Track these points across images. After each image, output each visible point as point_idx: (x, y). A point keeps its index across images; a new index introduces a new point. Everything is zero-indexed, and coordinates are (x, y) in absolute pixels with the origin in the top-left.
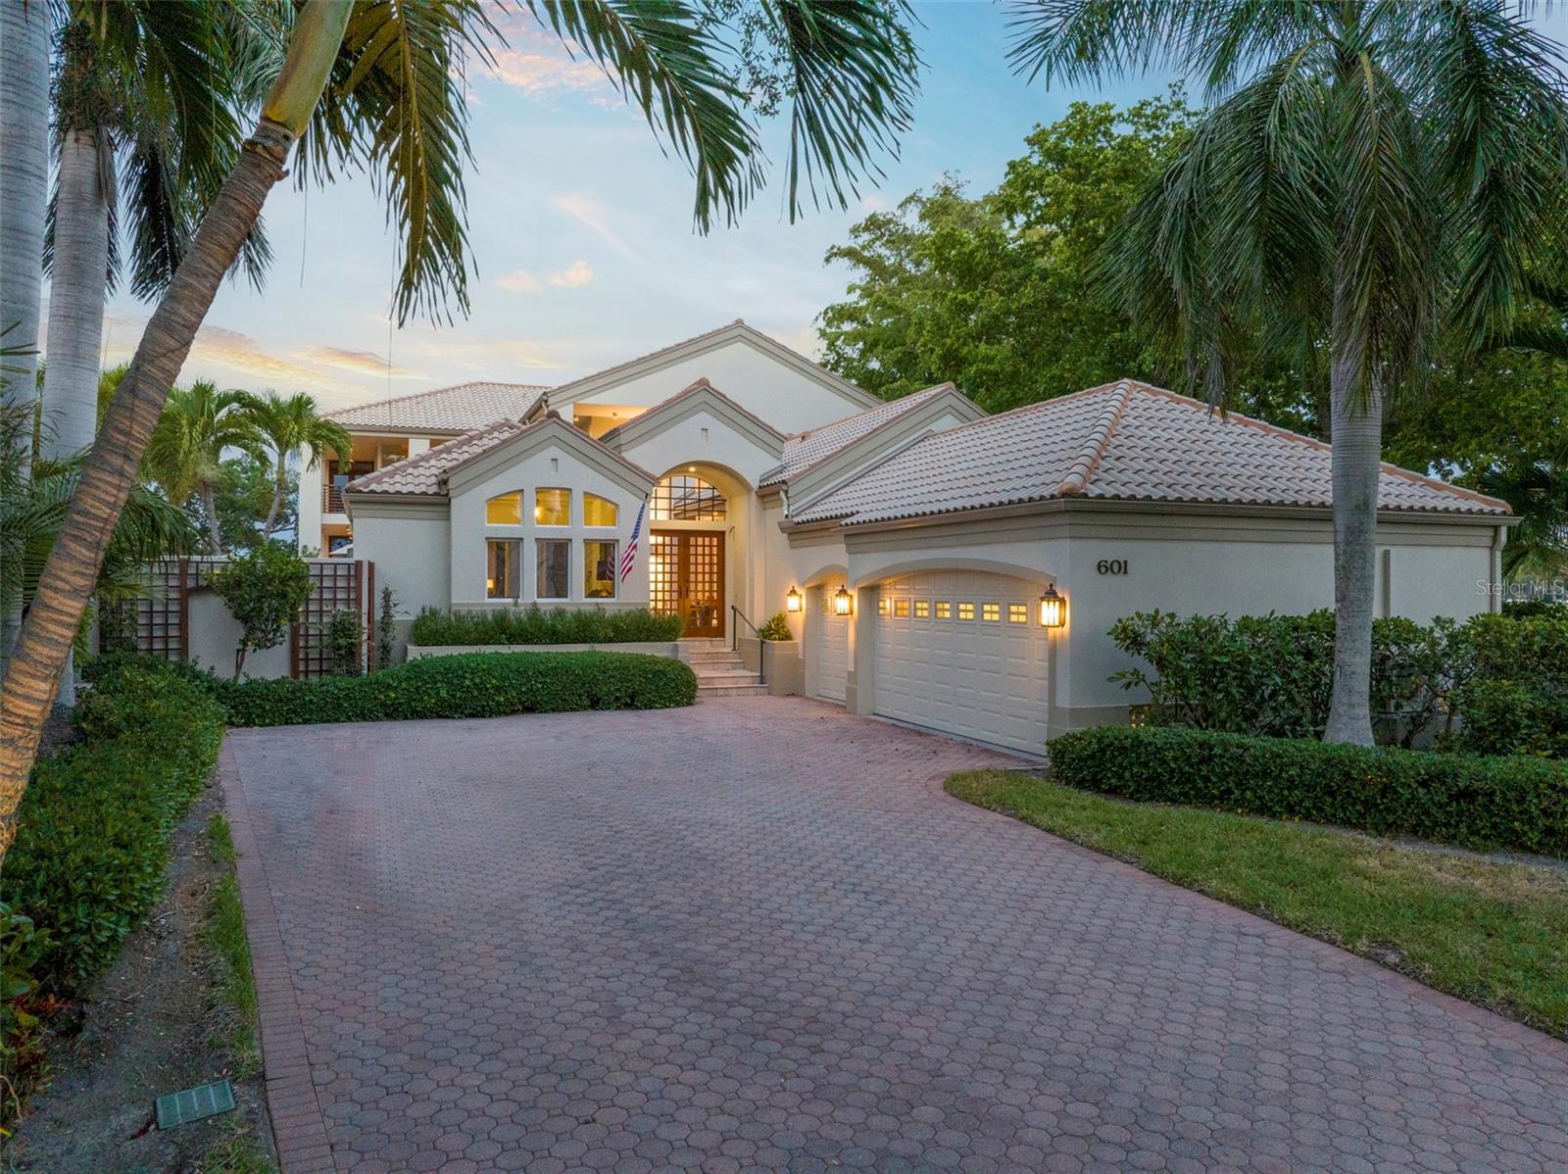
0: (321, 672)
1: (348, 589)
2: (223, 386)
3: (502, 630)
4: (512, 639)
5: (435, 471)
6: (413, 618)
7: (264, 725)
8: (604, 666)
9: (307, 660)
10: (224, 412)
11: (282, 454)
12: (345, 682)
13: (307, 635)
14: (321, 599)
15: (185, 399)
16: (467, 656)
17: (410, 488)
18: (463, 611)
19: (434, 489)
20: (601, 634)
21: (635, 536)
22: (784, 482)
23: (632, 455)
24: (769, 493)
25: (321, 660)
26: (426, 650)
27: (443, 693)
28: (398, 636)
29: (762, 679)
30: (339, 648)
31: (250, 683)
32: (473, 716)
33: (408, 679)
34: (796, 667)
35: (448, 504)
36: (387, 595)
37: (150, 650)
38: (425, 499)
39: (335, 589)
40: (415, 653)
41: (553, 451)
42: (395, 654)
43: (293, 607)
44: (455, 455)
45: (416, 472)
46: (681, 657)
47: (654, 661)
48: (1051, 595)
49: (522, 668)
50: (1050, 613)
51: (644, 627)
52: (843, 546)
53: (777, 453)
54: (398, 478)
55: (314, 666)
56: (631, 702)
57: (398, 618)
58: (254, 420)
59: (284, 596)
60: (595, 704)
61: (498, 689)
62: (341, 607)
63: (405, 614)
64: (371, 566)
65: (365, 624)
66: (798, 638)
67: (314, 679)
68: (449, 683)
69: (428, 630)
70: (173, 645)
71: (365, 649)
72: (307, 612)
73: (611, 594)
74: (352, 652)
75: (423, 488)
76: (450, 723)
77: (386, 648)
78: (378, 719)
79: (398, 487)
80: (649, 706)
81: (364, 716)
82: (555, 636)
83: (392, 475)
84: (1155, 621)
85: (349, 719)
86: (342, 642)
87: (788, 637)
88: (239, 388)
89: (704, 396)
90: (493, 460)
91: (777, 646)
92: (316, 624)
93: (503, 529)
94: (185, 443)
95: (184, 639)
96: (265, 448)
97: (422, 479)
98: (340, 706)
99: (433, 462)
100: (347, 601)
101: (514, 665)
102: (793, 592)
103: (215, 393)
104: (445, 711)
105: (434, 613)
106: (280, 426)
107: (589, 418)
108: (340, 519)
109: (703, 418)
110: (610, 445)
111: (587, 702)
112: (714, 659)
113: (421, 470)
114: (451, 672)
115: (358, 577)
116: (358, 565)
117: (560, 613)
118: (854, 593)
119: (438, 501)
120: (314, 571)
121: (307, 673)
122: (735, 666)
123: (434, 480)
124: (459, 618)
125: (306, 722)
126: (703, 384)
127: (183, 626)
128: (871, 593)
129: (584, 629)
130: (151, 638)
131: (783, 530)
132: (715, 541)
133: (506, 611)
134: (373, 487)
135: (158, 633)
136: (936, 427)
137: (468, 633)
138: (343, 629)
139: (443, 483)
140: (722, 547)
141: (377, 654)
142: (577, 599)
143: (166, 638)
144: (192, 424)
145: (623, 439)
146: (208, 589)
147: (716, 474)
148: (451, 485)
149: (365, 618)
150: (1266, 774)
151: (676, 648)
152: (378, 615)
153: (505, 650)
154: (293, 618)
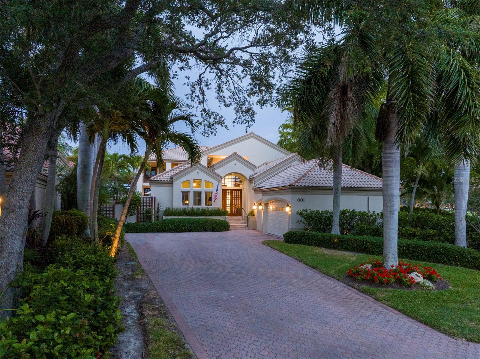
0: (143, 222)
1: (149, 203)
2: (120, 154)
3: (185, 213)
4: (187, 215)
5: (170, 175)
6: (164, 210)
7: (131, 233)
8: (207, 221)
9: (140, 219)
10: (120, 160)
11: (134, 170)
12: (149, 224)
13: (140, 213)
14: (144, 205)
15: (111, 157)
16: (176, 218)
17: (164, 179)
18: (176, 208)
19: (169, 180)
20: (208, 214)
21: (217, 191)
22: (253, 178)
23: (217, 171)
24: (251, 180)
25: (143, 219)
26: (167, 217)
27: (170, 227)
28: (161, 214)
29: (247, 226)
30: (148, 216)
31: (128, 223)
32: (177, 232)
33: (162, 223)
34: (255, 222)
35: (173, 183)
36: (158, 204)
37: (107, 216)
38: (167, 182)
39: (147, 203)
40: (164, 218)
41: (197, 171)
42: (160, 218)
43: (138, 207)
44: (175, 171)
45: (165, 175)
46: (227, 220)
47: (219, 220)
48: (288, 205)
49: (188, 221)
50: (287, 209)
51: (218, 213)
52: (261, 194)
53: (254, 170)
54: (161, 177)
55: (142, 220)
56: (213, 230)
57: (161, 210)
58: (127, 161)
59: (136, 204)
60: (205, 230)
61: (183, 226)
62: (148, 207)
63: (163, 209)
64: (155, 198)
65: (153, 211)
66: (256, 216)
67: (142, 223)
68: (172, 224)
69: (168, 213)
70: (111, 215)
71: (153, 217)
72: (140, 208)
73: (211, 205)
74: (150, 217)
75: (167, 180)
76: (172, 233)
77: (158, 217)
78: (156, 232)
79: (161, 179)
80: (218, 231)
81: (153, 231)
82: (197, 215)
83: (160, 176)
84: (306, 211)
85: (149, 232)
86: (148, 215)
87: (254, 216)
88: (124, 154)
89: (236, 156)
90: (183, 173)
91: (251, 218)
92: (142, 210)
93: (186, 189)
94: (111, 168)
95: (113, 214)
96: (130, 168)
97: (167, 177)
98: (147, 229)
99: (170, 173)
100: (149, 206)
101: (186, 221)
102: (255, 205)
103: (118, 155)
104: (170, 231)
105: (169, 209)
106: (133, 163)
107: (213, 158)
108: (147, 184)
109: (235, 162)
110: (211, 169)
111: (203, 230)
112: (237, 221)
113: (167, 175)
114: (172, 222)
115: (152, 200)
116: (152, 197)
117: (198, 209)
118: (263, 205)
119: (170, 183)
120: (142, 199)
121: (140, 222)
122: (242, 223)
123: (170, 177)
124: (175, 210)
125: (140, 232)
126: (235, 154)
127: (113, 211)
128: (266, 205)
129: (204, 213)
130: (106, 214)
131: (253, 190)
132: (240, 192)
133: (186, 209)
134: (155, 179)
135: (108, 212)
136: (293, 164)
137: (177, 213)
138: (149, 212)
139: (172, 178)
140: (241, 193)
141: (156, 218)
142: (203, 206)
143: (110, 214)
144: (113, 163)
145: (215, 167)
146: (119, 203)
147: (239, 175)
148: (173, 179)
149: (153, 209)
150: (312, 238)
151: (226, 218)
152: (156, 209)
153: (185, 217)
154: (137, 209)
